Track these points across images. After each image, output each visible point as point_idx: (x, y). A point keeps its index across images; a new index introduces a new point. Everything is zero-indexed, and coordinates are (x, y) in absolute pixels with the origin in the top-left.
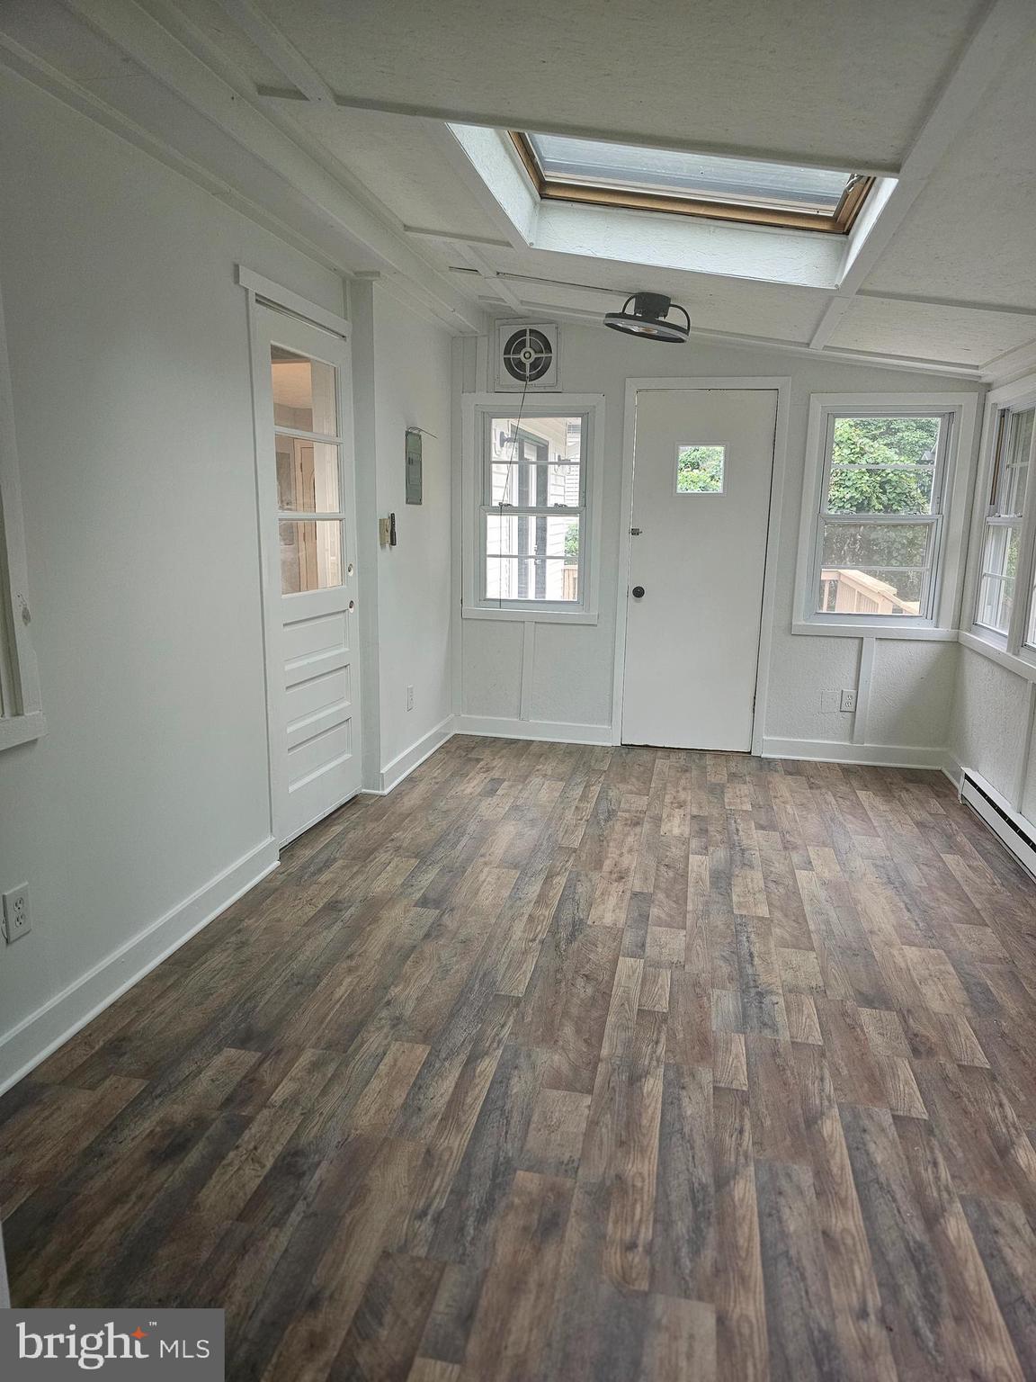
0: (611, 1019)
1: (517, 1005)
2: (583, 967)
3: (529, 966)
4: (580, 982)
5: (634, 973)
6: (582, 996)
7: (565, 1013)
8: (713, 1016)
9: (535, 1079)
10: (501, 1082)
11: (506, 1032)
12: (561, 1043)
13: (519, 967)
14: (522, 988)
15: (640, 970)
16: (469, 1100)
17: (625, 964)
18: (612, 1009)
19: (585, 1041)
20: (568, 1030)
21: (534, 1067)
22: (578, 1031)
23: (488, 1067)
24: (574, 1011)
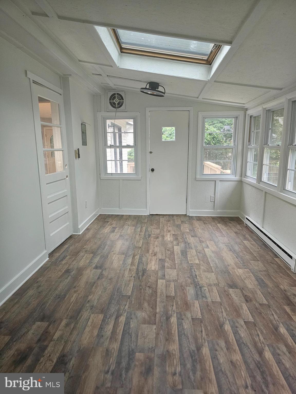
0: (158, 300)
1: (129, 298)
2: (148, 284)
3: (131, 285)
4: (147, 288)
5: (163, 284)
6: (149, 293)
7: (144, 299)
8: (188, 295)
9: (138, 322)
10: (127, 324)
11: (127, 307)
12: (144, 309)
13: (128, 286)
14: (130, 293)
15: (164, 283)
16: (118, 331)
17: (160, 281)
18: (158, 296)
19: (151, 307)
20: (146, 305)
21: (137, 318)
22: (149, 305)
23: (122, 319)
24: (147, 298)
